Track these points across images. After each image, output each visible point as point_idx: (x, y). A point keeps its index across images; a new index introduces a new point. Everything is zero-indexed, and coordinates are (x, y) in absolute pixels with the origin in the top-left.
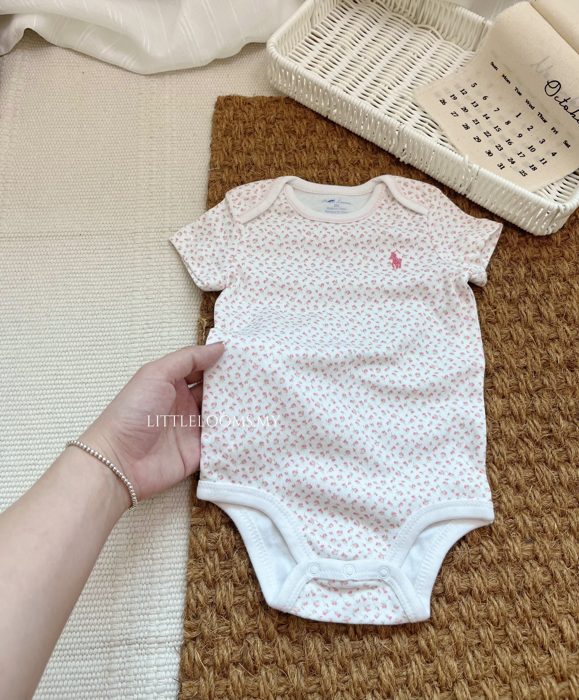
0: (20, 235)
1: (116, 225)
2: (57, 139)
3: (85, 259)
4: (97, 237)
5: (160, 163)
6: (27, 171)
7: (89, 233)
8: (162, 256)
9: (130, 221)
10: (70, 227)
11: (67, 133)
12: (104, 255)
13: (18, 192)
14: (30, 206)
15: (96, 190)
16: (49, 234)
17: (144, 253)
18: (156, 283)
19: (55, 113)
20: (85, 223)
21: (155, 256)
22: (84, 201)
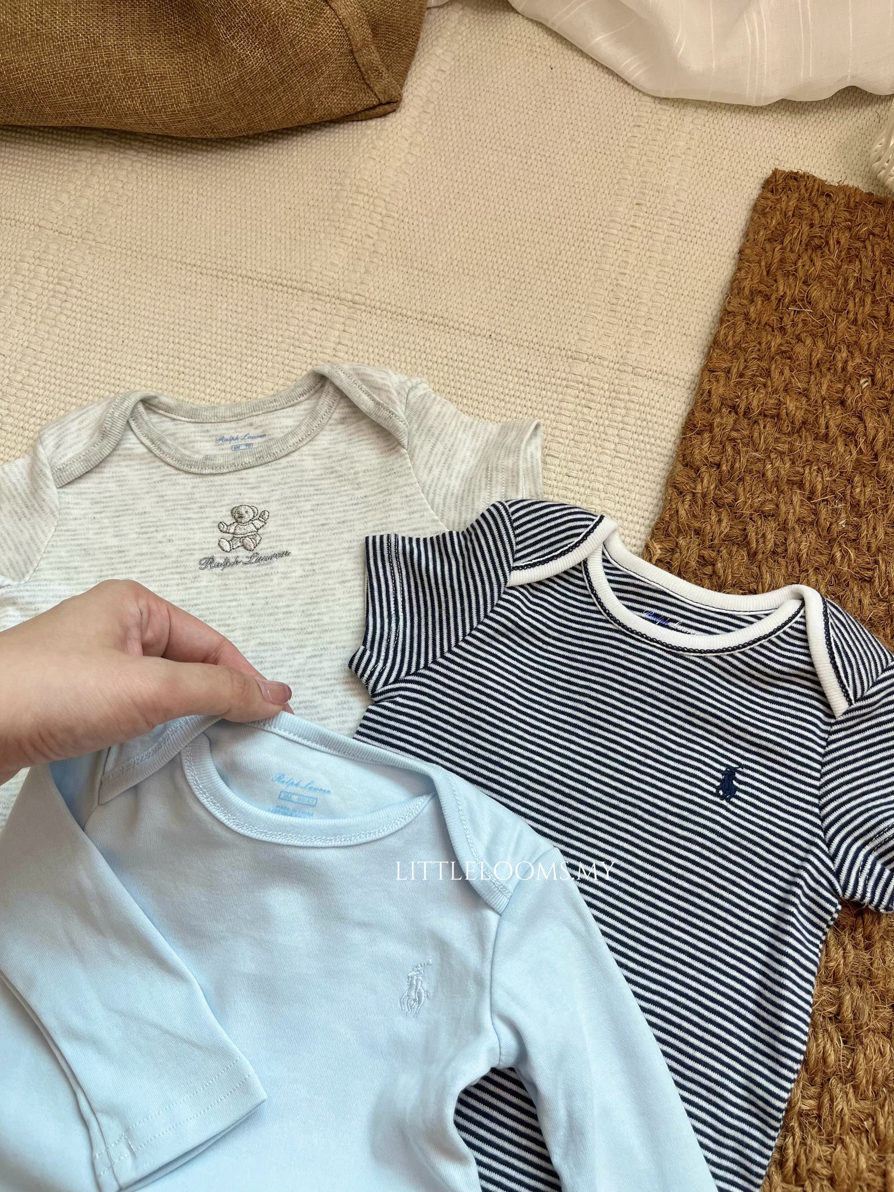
0: (389, 307)
1: (545, 336)
2: (483, 167)
3: (483, 377)
4: (510, 347)
5: (643, 253)
6: (424, 207)
7: (499, 337)
8: (610, 409)
9: (571, 336)
10: (471, 316)
11: (501, 161)
12: (516, 379)
13: (403, 237)
14: (415, 265)
15: (526, 268)
16: (436, 319)
17: (582, 394)
18: (589, 454)
19: (490, 124)
20: (497, 317)
21: (598, 406)
22: (503, 281)
